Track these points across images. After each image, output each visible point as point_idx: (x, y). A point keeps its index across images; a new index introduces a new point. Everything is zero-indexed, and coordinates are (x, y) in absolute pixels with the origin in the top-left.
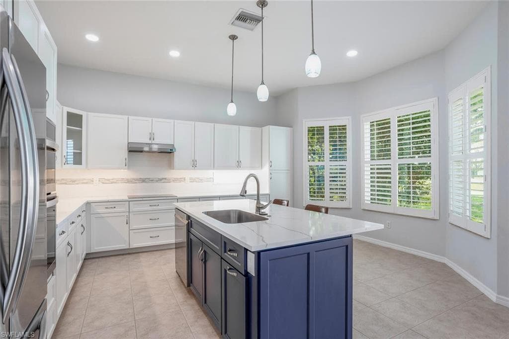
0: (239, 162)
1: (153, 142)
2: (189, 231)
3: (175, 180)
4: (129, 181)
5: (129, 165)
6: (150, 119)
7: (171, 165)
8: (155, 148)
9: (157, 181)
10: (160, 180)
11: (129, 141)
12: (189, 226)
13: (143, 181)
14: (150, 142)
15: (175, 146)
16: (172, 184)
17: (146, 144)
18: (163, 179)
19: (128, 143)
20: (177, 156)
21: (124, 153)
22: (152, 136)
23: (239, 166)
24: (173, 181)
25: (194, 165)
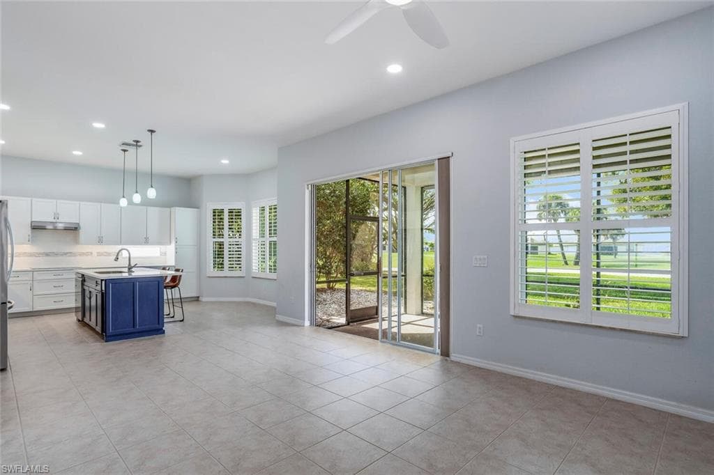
0: (147, 239)
1: (58, 221)
2: (83, 285)
3: (83, 254)
4: (31, 255)
5: (32, 240)
6: (55, 201)
7: (76, 241)
8: (60, 226)
9: (62, 255)
10: (66, 254)
11: (33, 220)
12: (84, 281)
13: (47, 255)
14: (54, 221)
15: (80, 224)
16: (78, 257)
17: (51, 222)
18: (67, 253)
19: (32, 222)
20: (82, 233)
21: (29, 231)
22: (56, 216)
23: (146, 241)
24: (80, 255)
25: (100, 241)
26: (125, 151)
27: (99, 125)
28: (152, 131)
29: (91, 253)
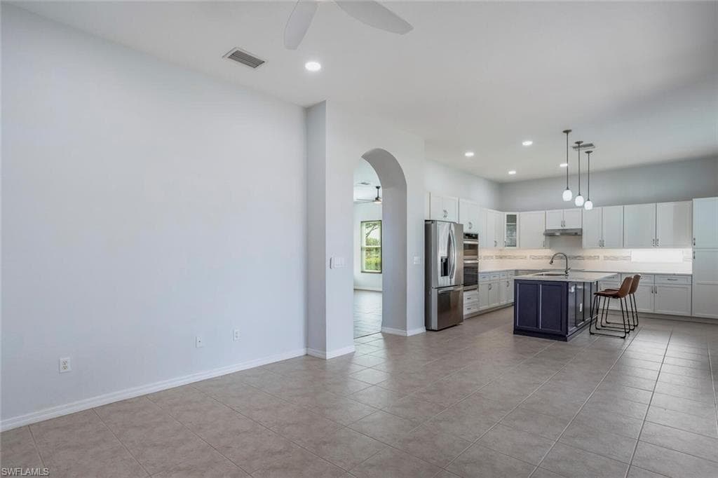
0: (656, 240)
1: (564, 228)
6: (562, 210)
14: (562, 228)
15: (583, 230)
17: (559, 230)
18: (576, 257)
19: (545, 230)
20: (585, 238)
21: (544, 238)
22: (563, 224)
23: (655, 243)
24: (588, 259)
25: (602, 245)
26: (588, 152)
27: (528, 143)
28: (567, 132)
29: (598, 257)
